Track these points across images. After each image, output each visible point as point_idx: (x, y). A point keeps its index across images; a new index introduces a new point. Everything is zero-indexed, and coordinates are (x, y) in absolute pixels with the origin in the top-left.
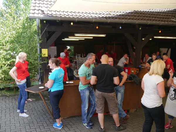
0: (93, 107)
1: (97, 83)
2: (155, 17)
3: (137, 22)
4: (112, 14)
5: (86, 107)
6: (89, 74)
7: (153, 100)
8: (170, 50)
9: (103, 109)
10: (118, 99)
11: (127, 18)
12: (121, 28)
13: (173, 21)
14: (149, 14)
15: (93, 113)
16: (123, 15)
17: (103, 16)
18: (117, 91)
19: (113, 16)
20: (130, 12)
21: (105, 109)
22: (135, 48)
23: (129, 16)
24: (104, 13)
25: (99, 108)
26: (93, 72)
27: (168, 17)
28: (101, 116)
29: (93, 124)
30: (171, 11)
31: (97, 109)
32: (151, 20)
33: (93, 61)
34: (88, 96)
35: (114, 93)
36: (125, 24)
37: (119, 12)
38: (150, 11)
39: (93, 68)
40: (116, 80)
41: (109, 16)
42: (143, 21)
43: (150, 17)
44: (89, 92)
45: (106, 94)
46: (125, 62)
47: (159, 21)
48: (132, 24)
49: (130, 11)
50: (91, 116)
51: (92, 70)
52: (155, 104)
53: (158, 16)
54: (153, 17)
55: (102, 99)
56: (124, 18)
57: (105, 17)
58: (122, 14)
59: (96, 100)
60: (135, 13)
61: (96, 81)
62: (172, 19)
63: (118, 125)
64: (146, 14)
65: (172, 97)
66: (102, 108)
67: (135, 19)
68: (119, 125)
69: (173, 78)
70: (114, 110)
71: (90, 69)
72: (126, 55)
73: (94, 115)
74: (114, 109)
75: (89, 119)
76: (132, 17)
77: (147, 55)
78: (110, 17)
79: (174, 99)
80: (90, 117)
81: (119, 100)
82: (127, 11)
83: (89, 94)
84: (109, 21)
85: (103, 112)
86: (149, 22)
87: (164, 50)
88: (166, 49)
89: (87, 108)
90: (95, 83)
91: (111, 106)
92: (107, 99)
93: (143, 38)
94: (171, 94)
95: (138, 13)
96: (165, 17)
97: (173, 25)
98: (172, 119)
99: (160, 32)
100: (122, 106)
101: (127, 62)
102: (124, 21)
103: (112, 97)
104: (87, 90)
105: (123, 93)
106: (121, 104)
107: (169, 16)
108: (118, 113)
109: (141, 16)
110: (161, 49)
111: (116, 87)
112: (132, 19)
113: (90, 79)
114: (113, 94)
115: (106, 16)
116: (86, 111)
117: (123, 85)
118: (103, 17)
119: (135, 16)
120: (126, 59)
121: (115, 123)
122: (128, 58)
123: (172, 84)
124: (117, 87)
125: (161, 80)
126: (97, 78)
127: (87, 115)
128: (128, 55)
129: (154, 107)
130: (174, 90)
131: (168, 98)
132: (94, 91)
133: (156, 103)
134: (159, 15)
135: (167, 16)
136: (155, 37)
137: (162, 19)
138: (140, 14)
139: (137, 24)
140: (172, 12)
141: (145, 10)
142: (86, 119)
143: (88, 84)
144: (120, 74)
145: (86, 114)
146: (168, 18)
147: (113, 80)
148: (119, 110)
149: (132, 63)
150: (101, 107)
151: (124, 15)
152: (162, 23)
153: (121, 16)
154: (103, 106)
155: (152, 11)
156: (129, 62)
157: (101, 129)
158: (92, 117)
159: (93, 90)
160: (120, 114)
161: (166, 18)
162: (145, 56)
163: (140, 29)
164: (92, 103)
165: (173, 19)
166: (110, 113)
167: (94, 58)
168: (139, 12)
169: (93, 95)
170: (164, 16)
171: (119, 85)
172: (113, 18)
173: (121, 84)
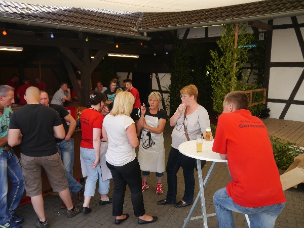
0: (19, 189)
1: (22, 142)
2: (108, 23)
3: (81, 28)
4: (34, 9)
5: (4, 192)
6: (4, 126)
7: (124, 153)
8: (131, 74)
9: (41, 186)
10: (65, 164)
11: (62, 20)
12: (52, 36)
13: (133, 31)
14: (98, 17)
15: (19, 200)
16: (54, 14)
17: (15, 10)
18: (62, 150)
19: (36, 13)
20: (66, 10)
21: (43, 186)
22: (80, 73)
23: (66, 16)
24: (17, 5)
25: (33, 187)
26: (11, 121)
27: (126, 24)
28: (37, 201)
29: (23, 219)
30: (129, 15)
31: (28, 190)
32: (102, 26)
33: (10, 100)
34: (6, 169)
35: (58, 153)
36: (60, 30)
37: (52, 7)
38: (99, 11)
39: (10, 113)
40: (59, 131)
41: (28, 11)
42: (90, 27)
43: (100, 21)
44: (6, 162)
45: (43, 159)
46: (65, 97)
47: (114, 29)
48: (73, 31)
49: (65, 8)
50: (15, 207)
51: (9, 119)
52: (126, 158)
53: (112, 21)
54: (104, 22)
55: (35, 170)
56: (56, 19)
57: (19, 14)
58: (53, 11)
59: (24, 173)
60: (75, 13)
61: (19, 138)
62: (131, 28)
63: (70, 207)
64: (93, 16)
65: (146, 144)
66: (38, 185)
67: (77, 23)
68: (72, 208)
69: (145, 116)
70: (60, 184)
71: (5, 116)
72: (65, 86)
73: (21, 203)
74: (60, 182)
75: (12, 212)
76: (72, 20)
77: (99, 84)
78: (30, 15)
79: (148, 146)
80: (14, 209)
81: (67, 164)
82: (61, 8)
83: (6, 165)
84: (29, 22)
85: (41, 192)
86: (100, 31)
87: (123, 75)
88: (126, 74)
89: (6, 193)
90: (19, 142)
91: (54, 178)
92: (45, 168)
93: (93, 56)
94: (144, 141)
95: (80, 13)
96: (122, 23)
97: (135, 37)
98: (147, 176)
99: (117, 46)
100: (72, 174)
101: (68, 98)
102: (58, 25)
103: (54, 161)
104: (3, 158)
105: (73, 151)
106: (71, 170)
107: (128, 22)
108: (69, 187)
109: (85, 19)
110: (119, 74)
111: (59, 144)
112: (72, 22)
113: (7, 136)
114: (56, 157)
115: (21, 11)
116: (5, 200)
117: (71, 137)
118: (15, 13)
119: (76, 18)
120: (66, 92)
121: (64, 205)
122: (69, 90)
123: (145, 126)
124: (62, 143)
125: (131, 121)
126: (22, 132)
127: (6, 206)
128: (68, 85)
129: (126, 163)
130: (147, 135)
131: (141, 147)
132: (16, 157)
133: (128, 157)
134: (114, 20)
135: (124, 22)
136: (110, 55)
137: (118, 27)
138: (85, 14)
139: (80, 32)
140: (131, 18)
141: (91, 9)
142: (6, 216)
143: (4, 147)
144: (64, 120)
145: (4, 206)
146: (126, 26)
147: (53, 132)
148: (70, 182)
149: (76, 98)
150: (36, 183)
151: (56, 13)
152: (118, 33)
153: (51, 15)
154: (39, 181)
155: (103, 12)
156: (72, 98)
157: (41, 223)
158: (18, 207)
159: (15, 155)
160: (71, 189)
161: (123, 26)
162: (96, 86)
163: (87, 40)
164: (14, 182)
165: (133, 27)
166: (54, 191)
167: (12, 95)
168: (81, 10)
169: (15, 166)
170: (121, 21)
171: (64, 139)
172: (36, 17)
173: (68, 136)
